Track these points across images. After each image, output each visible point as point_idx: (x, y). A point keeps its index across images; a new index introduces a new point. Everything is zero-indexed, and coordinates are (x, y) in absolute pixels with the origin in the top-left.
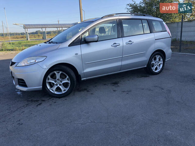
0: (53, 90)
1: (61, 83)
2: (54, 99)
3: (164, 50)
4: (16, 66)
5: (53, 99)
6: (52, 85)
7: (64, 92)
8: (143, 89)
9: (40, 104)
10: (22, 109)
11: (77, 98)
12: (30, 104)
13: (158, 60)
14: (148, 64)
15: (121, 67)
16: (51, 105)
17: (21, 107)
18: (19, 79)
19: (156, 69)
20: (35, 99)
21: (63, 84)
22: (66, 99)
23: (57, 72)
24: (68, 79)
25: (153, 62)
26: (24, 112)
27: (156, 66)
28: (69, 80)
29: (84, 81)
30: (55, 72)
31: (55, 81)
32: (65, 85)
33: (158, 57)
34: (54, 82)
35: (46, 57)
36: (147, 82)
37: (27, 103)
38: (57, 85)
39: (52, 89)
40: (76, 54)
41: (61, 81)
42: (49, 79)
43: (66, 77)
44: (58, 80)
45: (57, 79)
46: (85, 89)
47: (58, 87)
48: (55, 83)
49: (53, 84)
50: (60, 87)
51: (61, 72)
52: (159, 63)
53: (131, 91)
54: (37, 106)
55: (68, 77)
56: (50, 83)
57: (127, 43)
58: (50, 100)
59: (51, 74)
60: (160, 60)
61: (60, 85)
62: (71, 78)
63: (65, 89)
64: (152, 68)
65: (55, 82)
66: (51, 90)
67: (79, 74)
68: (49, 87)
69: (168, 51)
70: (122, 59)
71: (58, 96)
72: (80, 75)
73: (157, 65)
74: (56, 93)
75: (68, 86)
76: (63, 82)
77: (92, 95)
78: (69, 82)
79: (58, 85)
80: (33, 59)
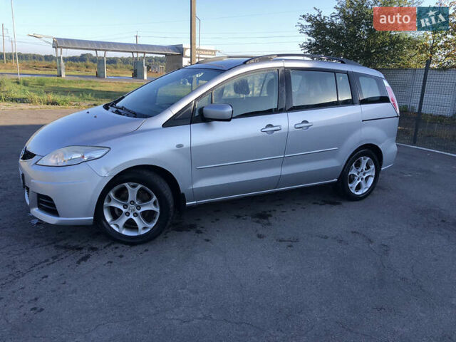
0: (117, 226)
1: (139, 212)
2: (120, 246)
3: (380, 147)
4: (36, 164)
5: (116, 248)
6: (116, 214)
7: (142, 232)
8: (326, 237)
9: (85, 258)
10: (42, 267)
11: (173, 248)
12: (63, 256)
13: (364, 166)
14: (340, 176)
15: (279, 180)
16: (111, 262)
17: (40, 263)
18: (40, 196)
19: (359, 187)
20: (74, 244)
21: (144, 214)
22: (146, 250)
23: (132, 184)
24: (155, 203)
25: (353, 172)
26: (47, 277)
27: (358, 182)
28: (158, 204)
29: (191, 207)
30: (126, 185)
31: (125, 206)
32: (148, 216)
33: (365, 161)
34: (121, 207)
35: (108, 149)
36: (337, 219)
37: (54, 252)
38: (127, 214)
39: (115, 222)
40: (180, 146)
41: (139, 207)
42: (110, 200)
43: (150, 198)
44: (133, 202)
45: (129, 201)
46: (192, 227)
47: (131, 219)
48: (124, 210)
49: (120, 211)
50: (135, 219)
51: (140, 186)
52: (366, 175)
53: (297, 241)
54: (79, 262)
55: (155, 198)
56: (112, 210)
57: (298, 126)
58: (108, 249)
59: (116, 188)
60: (368, 167)
61: (136, 215)
62: (162, 202)
63: (147, 225)
64: (350, 185)
65: (124, 208)
66: (112, 226)
67: (182, 191)
68: (108, 218)
69: (389, 148)
70: (283, 162)
71: (129, 241)
72: (183, 194)
73: (362, 179)
74: (125, 232)
75: (155, 218)
76: (143, 209)
77: (208, 243)
78: (158, 210)
79: (131, 216)
80: (77, 152)
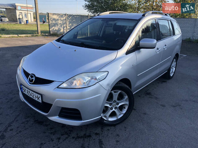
0: (105, 117)
4: (58, 87)
13: (174, 64)
18: (63, 108)
21: (120, 107)
23: (115, 91)
24: (126, 100)
28: (128, 100)
30: (113, 92)
31: (110, 104)
34: (108, 106)
35: (106, 73)
38: (112, 109)
41: (118, 104)
44: (115, 101)
45: (113, 100)
47: (114, 111)
48: (110, 107)
50: (116, 111)
51: (120, 91)
55: (126, 97)
57: (164, 48)
61: (116, 108)
63: (122, 113)
64: (170, 72)
65: (110, 105)
66: (103, 117)
74: (111, 119)
76: (120, 104)
78: (128, 103)
79: (114, 109)
